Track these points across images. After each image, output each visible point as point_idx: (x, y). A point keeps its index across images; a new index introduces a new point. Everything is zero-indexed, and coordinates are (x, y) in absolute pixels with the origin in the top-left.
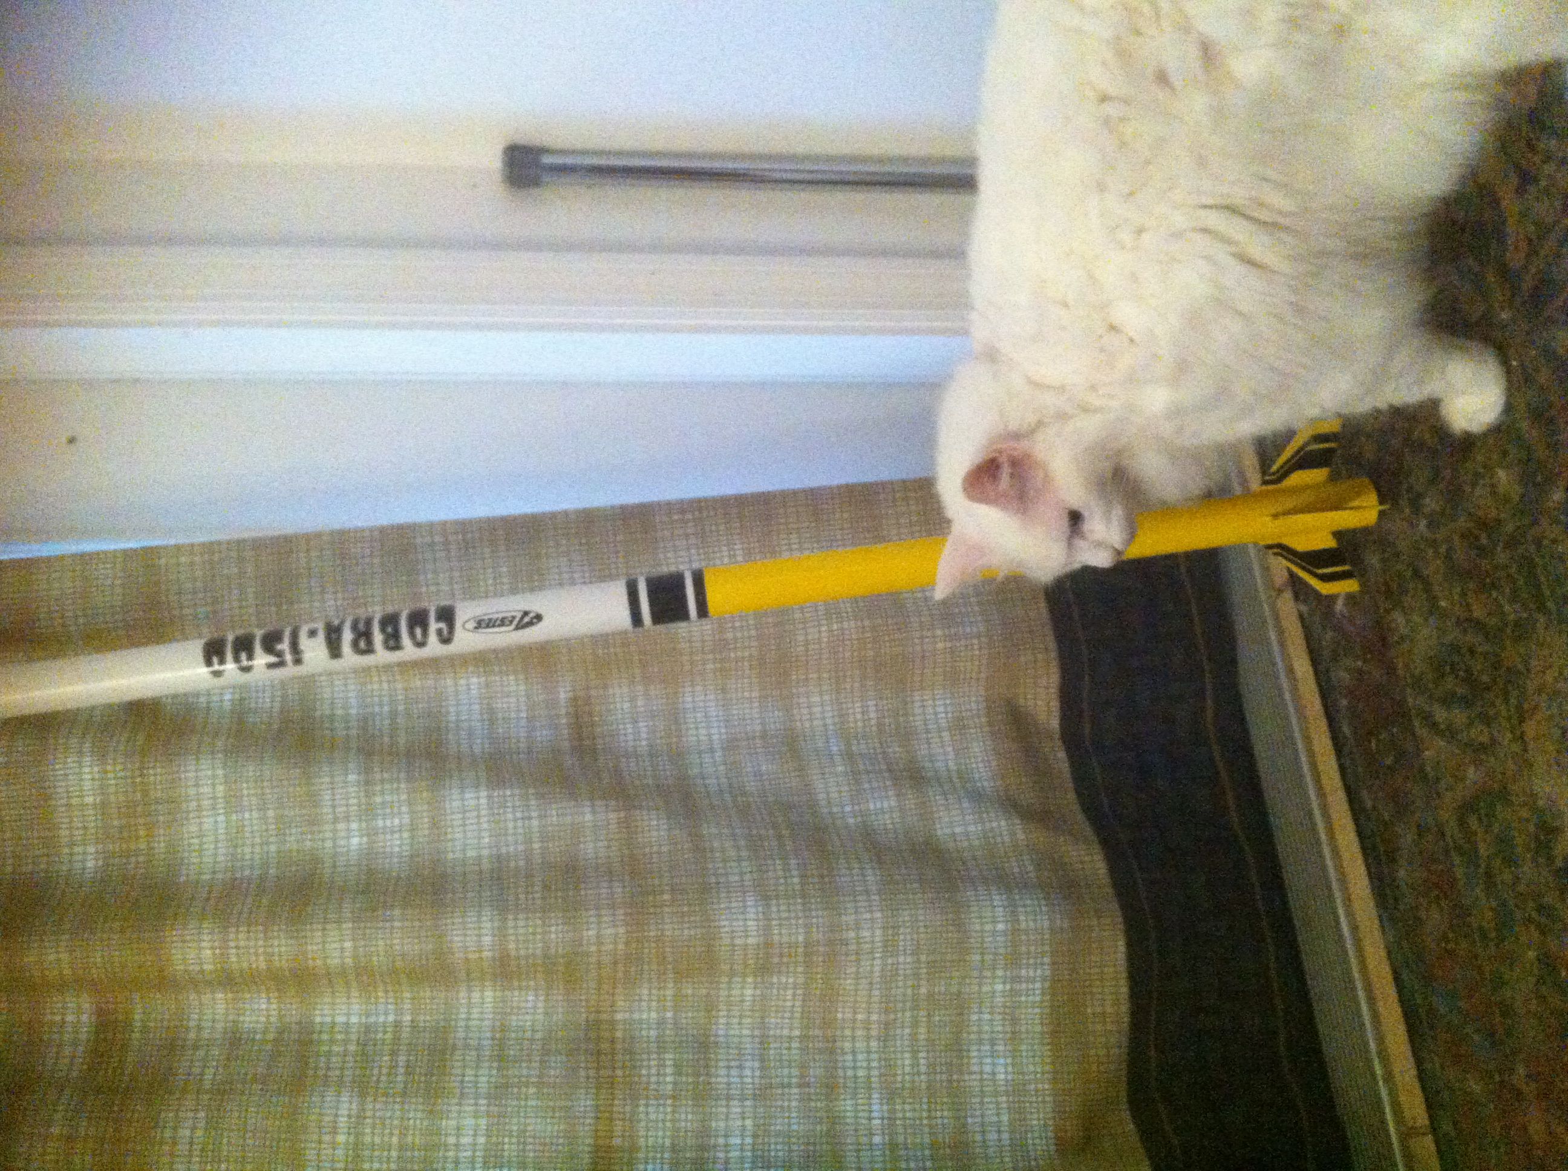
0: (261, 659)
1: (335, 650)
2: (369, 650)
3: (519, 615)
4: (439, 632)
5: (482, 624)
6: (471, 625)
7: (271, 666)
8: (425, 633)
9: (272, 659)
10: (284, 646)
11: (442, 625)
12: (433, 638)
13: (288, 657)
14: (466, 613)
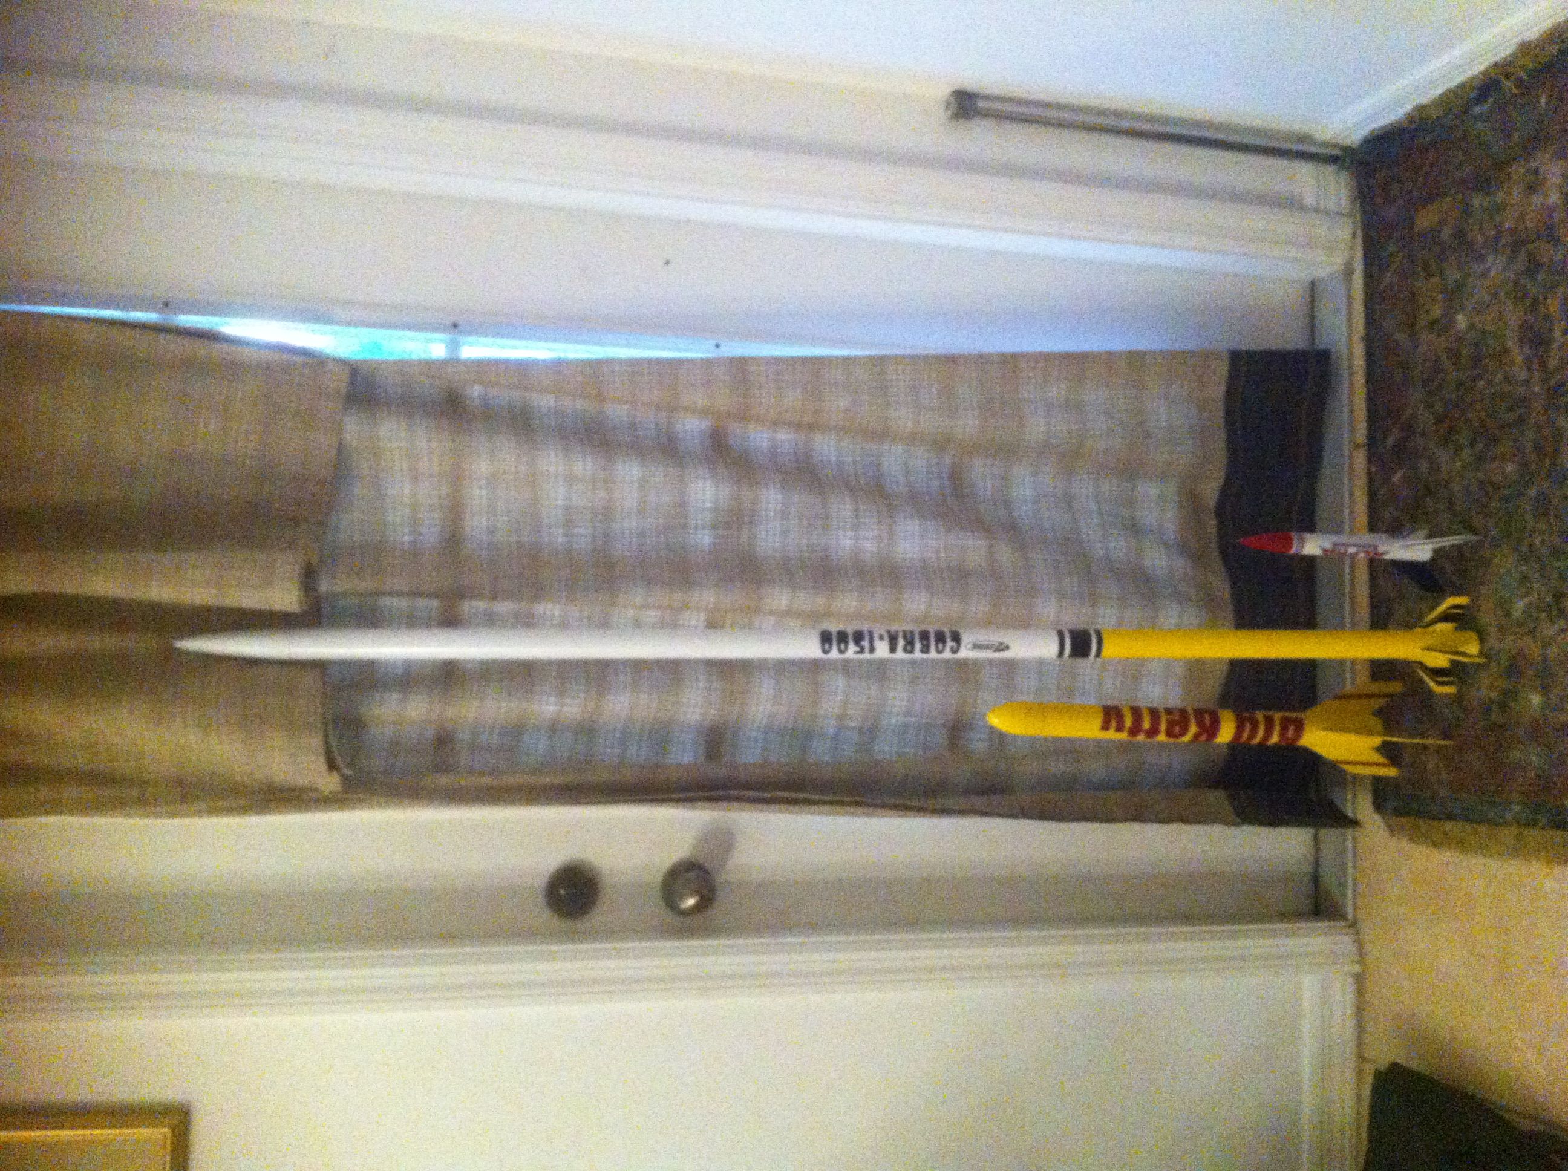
0: (852, 648)
1: (893, 649)
2: (912, 651)
3: (997, 644)
4: (952, 648)
5: (976, 646)
6: (969, 646)
7: (857, 653)
8: (944, 647)
9: (858, 649)
10: (866, 643)
11: (954, 644)
12: (948, 649)
13: (867, 650)
14: (967, 639)
